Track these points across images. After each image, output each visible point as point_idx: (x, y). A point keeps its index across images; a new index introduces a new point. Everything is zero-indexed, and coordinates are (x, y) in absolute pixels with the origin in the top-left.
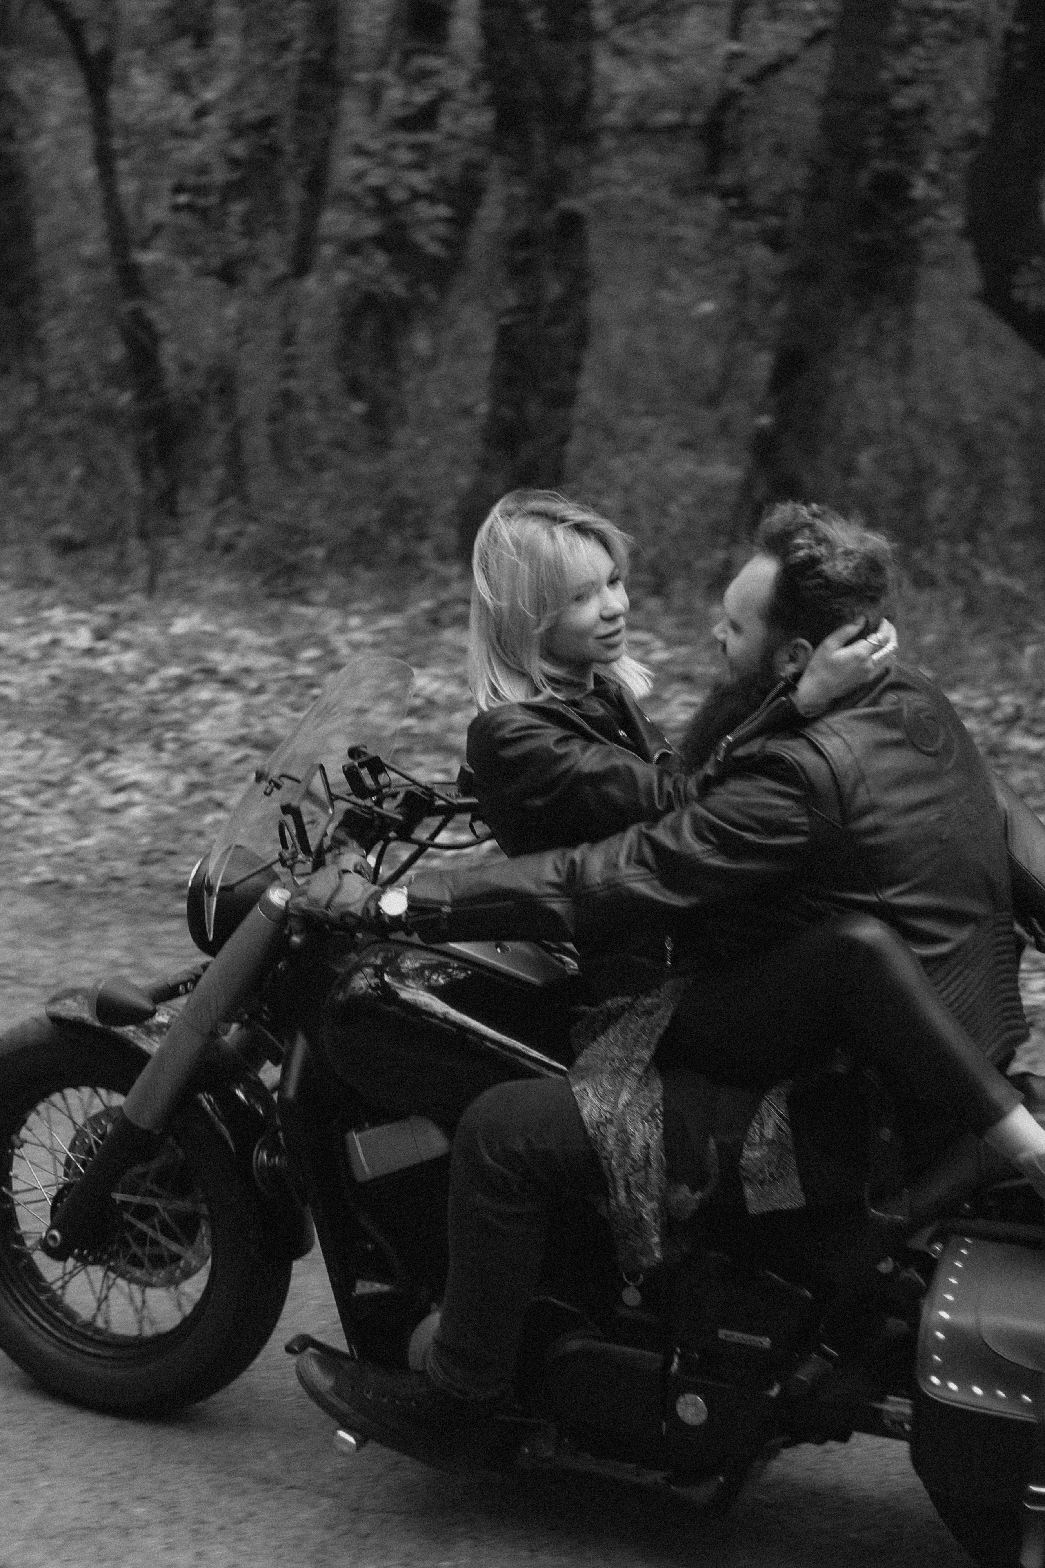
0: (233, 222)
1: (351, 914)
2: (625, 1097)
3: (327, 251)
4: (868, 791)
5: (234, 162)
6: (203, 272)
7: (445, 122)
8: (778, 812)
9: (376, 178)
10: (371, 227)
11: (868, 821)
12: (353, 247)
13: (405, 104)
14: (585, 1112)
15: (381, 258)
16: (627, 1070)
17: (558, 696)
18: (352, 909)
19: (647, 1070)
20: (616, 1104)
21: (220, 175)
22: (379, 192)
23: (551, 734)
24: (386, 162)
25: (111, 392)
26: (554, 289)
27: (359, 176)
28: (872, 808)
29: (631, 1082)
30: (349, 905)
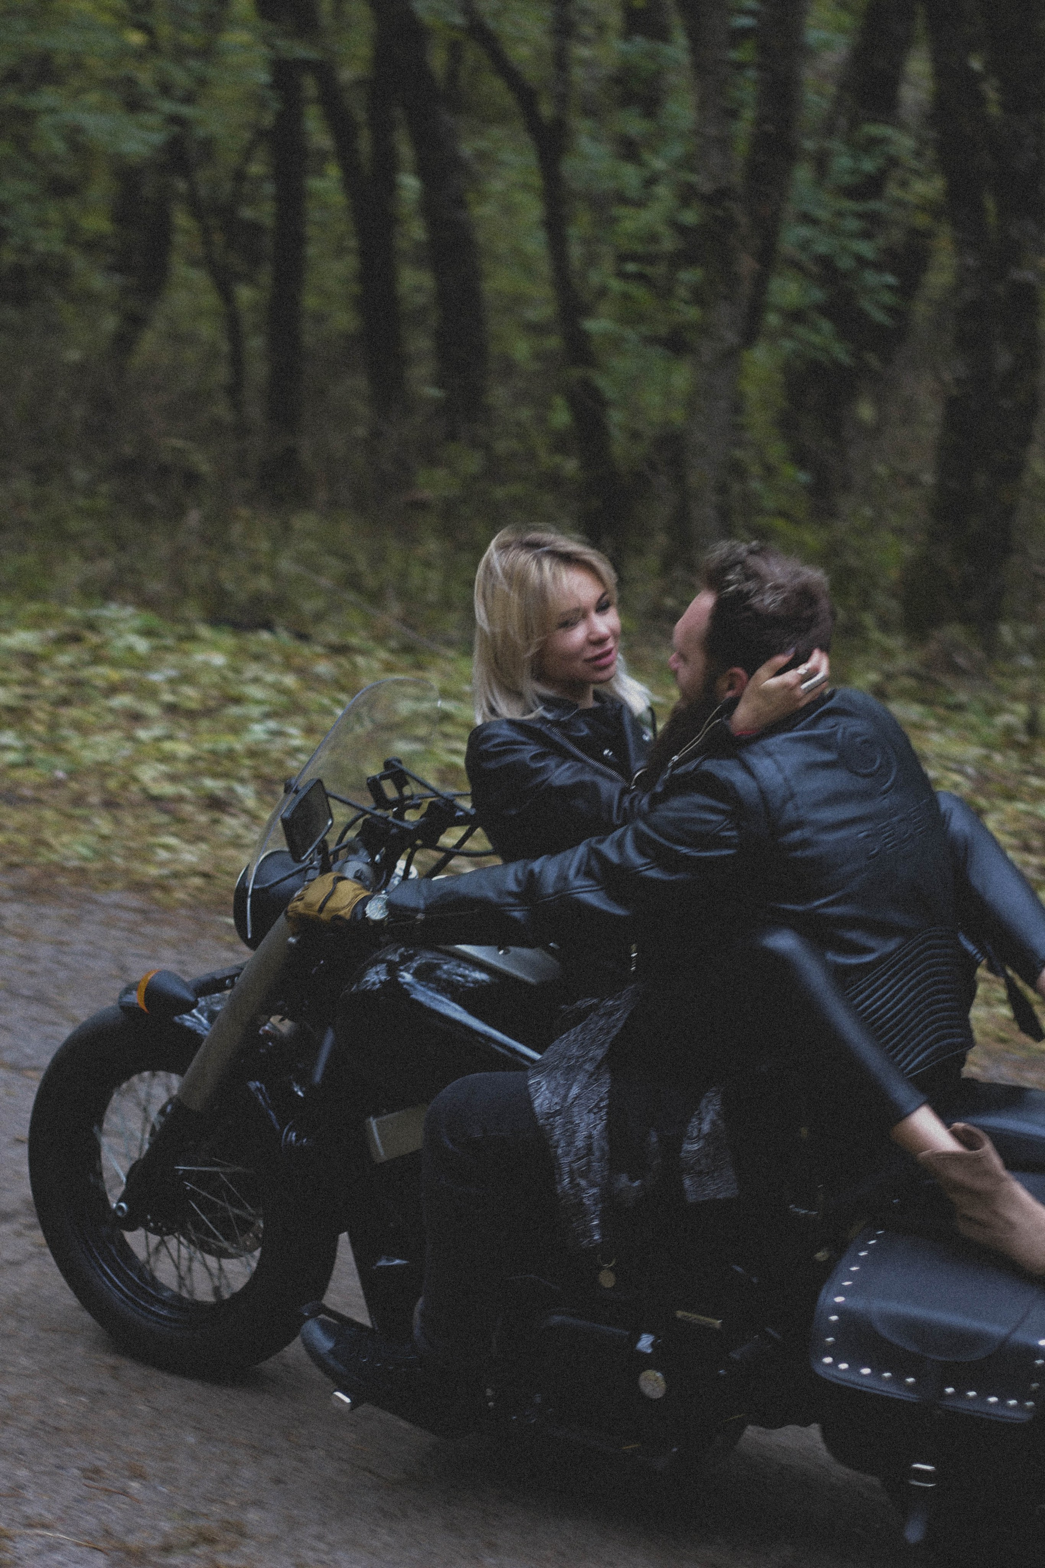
0: (682, 292)
1: (340, 918)
2: (575, 1091)
3: (773, 319)
4: (797, 808)
5: (681, 229)
6: (652, 340)
7: (893, 190)
8: (708, 827)
9: (822, 247)
10: (818, 295)
11: (796, 835)
12: (796, 316)
13: (853, 172)
14: (537, 1103)
15: (826, 326)
16: (580, 1067)
17: (549, 716)
18: (342, 913)
19: (598, 1068)
20: (566, 1096)
21: (669, 243)
22: (826, 262)
23: (530, 750)
24: (834, 231)
25: (558, 459)
26: (1004, 360)
27: (805, 245)
28: (799, 824)
29: (582, 1077)
30: (338, 910)
